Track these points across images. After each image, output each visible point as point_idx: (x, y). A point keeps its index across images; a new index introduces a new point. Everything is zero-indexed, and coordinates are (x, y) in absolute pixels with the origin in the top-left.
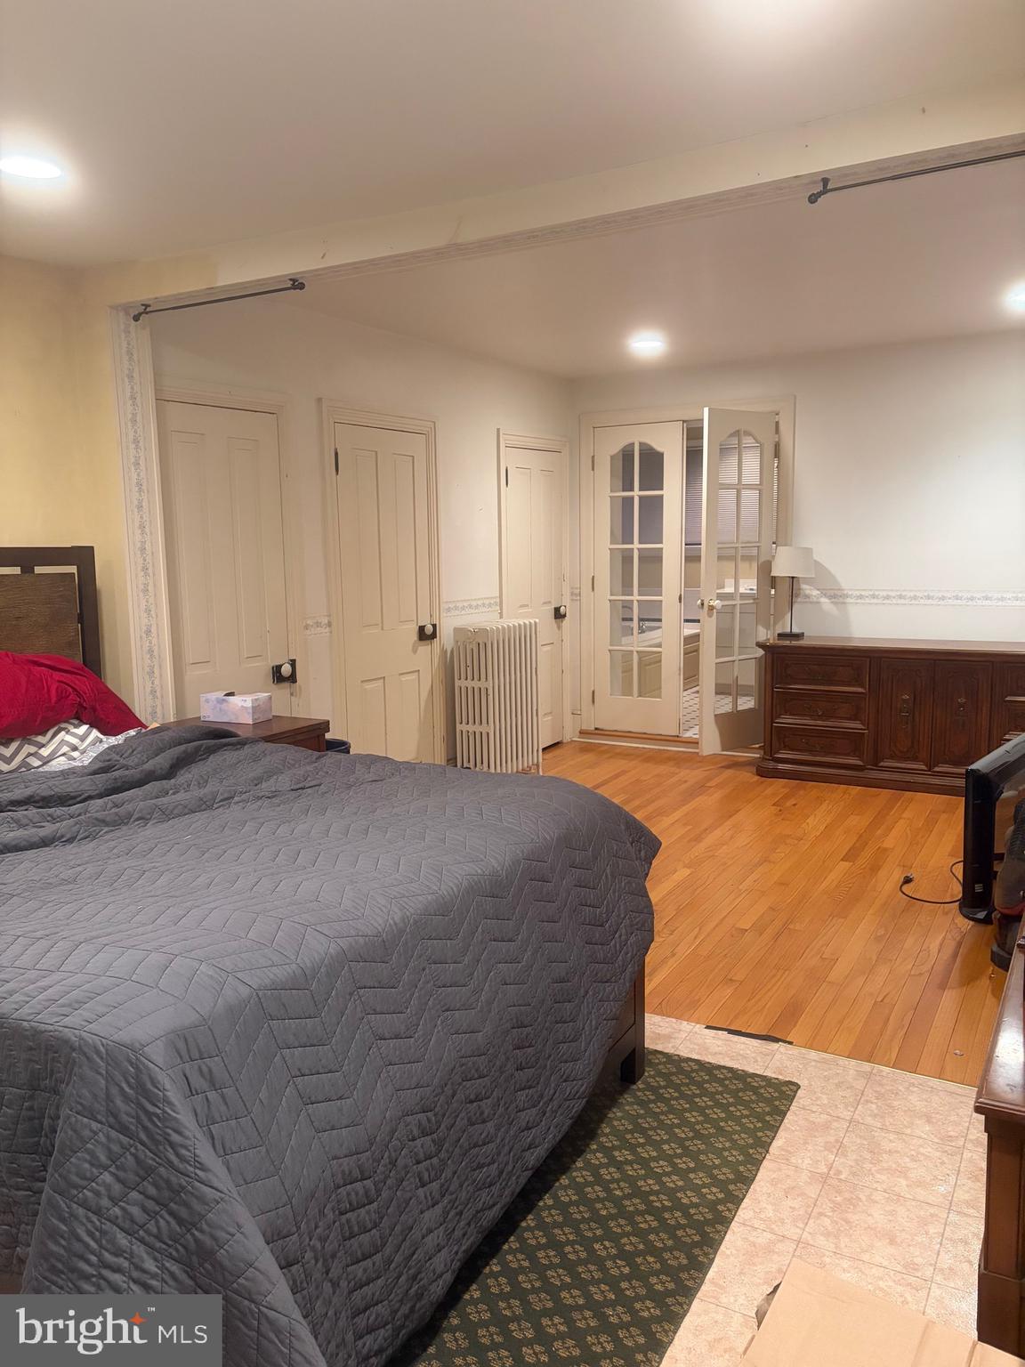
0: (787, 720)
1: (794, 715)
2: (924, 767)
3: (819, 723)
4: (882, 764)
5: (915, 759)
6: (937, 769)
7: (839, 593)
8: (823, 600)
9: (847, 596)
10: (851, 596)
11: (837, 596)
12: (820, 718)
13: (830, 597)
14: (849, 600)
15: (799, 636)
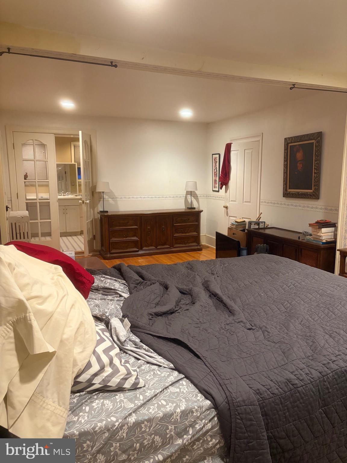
0: (114, 239)
1: (116, 237)
2: (154, 248)
3: (124, 239)
4: (143, 249)
5: (152, 246)
6: (158, 248)
7: (115, 197)
8: (110, 199)
9: (117, 198)
10: (118, 198)
11: (114, 198)
12: (124, 237)
13: (112, 198)
14: (118, 199)
15: (107, 212)
